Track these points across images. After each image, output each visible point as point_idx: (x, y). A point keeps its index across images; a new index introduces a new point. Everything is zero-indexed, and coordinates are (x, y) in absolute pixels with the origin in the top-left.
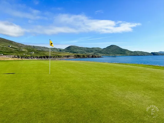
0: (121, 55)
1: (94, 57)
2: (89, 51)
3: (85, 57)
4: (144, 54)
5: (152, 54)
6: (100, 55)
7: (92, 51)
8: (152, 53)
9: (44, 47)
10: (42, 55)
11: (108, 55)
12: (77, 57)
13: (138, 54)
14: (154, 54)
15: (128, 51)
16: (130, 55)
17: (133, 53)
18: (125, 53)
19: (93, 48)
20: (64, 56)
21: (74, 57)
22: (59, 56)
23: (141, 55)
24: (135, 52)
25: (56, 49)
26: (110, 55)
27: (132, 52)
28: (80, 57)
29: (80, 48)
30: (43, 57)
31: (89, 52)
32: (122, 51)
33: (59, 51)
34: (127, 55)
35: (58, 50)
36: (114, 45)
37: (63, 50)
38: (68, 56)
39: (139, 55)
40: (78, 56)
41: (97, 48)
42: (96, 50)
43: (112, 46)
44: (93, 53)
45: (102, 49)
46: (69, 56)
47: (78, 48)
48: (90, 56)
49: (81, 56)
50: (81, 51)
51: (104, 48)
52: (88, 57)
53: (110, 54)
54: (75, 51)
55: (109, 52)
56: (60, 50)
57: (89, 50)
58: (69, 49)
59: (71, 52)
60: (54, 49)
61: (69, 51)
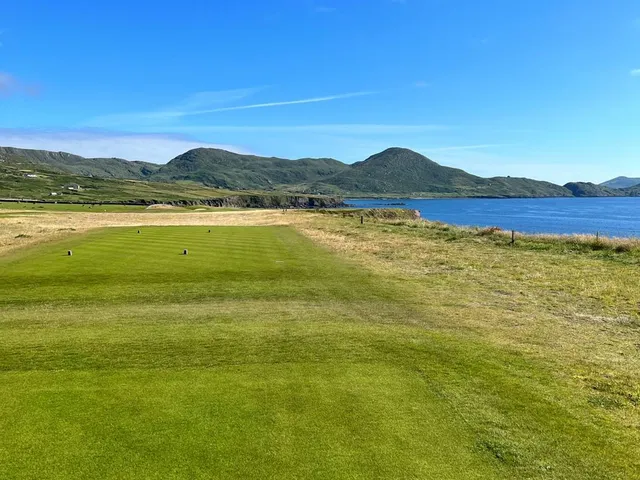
0: (430, 194)
1: (316, 203)
2: (285, 175)
3: (282, 204)
4: (533, 192)
5: (569, 192)
6: (337, 193)
7: (299, 177)
8: (569, 186)
9: (63, 156)
11: (376, 195)
13: (505, 192)
14: (576, 190)
15: (465, 175)
16: (470, 194)
17: (484, 187)
18: (447, 186)
19: (304, 162)
23: (517, 194)
24: (493, 179)
25: (125, 162)
26: (383, 195)
27: (480, 181)
29: (244, 158)
31: (288, 182)
32: (436, 175)
33: (141, 174)
34: (457, 195)
35: (132, 169)
36: (400, 150)
37: (161, 169)
39: (509, 197)
41: (325, 160)
42: (319, 168)
43: (392, 152)
44: (305, 188)
45: (347, 169)
47: (234, 161)
48: (300, 201)
50: (246, 175)
51: (357, 164)
52: (294, 203)
53: (382, 192)
54: (219, 176)
55: (377, 181)
56: (146, 170)
57: (284, 170)
58: (189, 164)
59: (199, 179)
60: (113, 164)
61: (192, 174)
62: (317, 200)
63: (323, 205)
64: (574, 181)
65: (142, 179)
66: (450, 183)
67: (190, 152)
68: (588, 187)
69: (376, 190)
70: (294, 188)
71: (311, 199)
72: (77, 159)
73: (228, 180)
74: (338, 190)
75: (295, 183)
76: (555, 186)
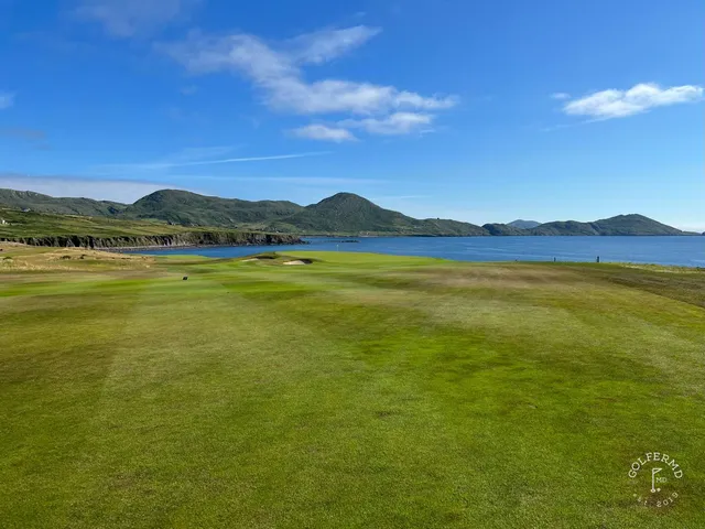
0: (374, 233)
1: (273, 240)
2: (246, 215)
3: (238, 240)
4: (459, 231)
5: (487, 232)
6: (294, 231)
7: (259, 217)
8: (487, 226)
9: (30, 195)
10: (53, 234)
11: (328, 234)
12: (201, 243)
13: (437, 231)
14: (492, 230)
15: (403, 217)
16: (408, 233)
17: (420, 227)
18: (391, 227)
19: (263, 204)
20: (149, 238)
21: (191, 241)
22: (127, 239)
23: (447, 233)
24: (426, 221)
25: (93, 202)
26: (335, 234)
27: (415, 222)
28: (217, 243)
29: (208, 199)
30: (57, 243)
31: (249, 221)
32: (378, 217)
33: (108, 212)
34: (397, 233)
35: (101, 208)
36: (347, 195)
37: (128, 209)
38: (165, 239)
39: (440, 236)
40: (210, 239)
41: (283, 202)
42: (278, 210)
43: (341, 197)
44: (264, 226)
45: (302, 210)
46: (171, 236)
47: (198, 202)
48: (257, 237)
49: (222, 239)
50: (209, 214)
51: (312, 206)
52: (251, 240)
53: (334, 231)
54: (183, 214)
55: (329, 221)
56: (113, 209)
57: (245, 210)
58: (155, 204)
59: (164, 218)
60: (81, 203)
61: (157, 213)
62: (275, 237)
63: (280, 242)
64: (491, 223)
65: (108, 217)
66: (392, 224)
67: (157, 193)
68: (502, 228)
69: (328, 229)
70: (254, 227)
71: (268, 236)
72: (46, 199)
73: (192, 219)
74: (294, 228)
75: (256, 221)
76: (476, 227)
